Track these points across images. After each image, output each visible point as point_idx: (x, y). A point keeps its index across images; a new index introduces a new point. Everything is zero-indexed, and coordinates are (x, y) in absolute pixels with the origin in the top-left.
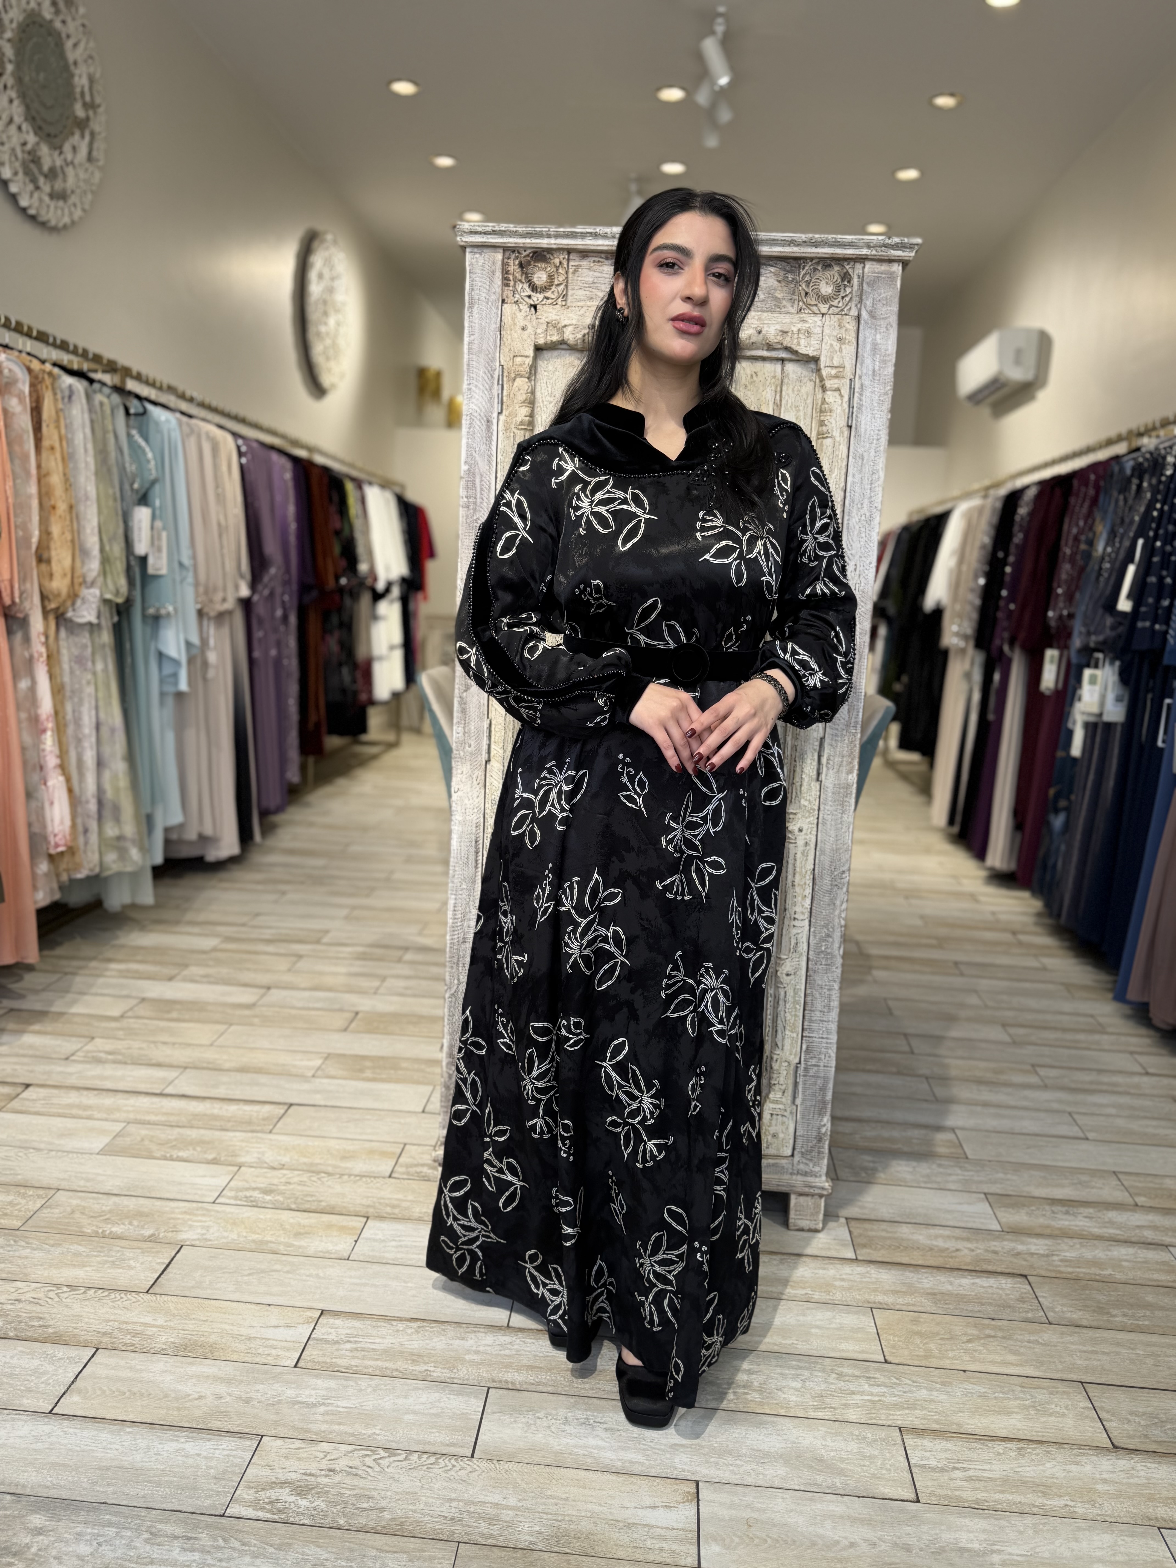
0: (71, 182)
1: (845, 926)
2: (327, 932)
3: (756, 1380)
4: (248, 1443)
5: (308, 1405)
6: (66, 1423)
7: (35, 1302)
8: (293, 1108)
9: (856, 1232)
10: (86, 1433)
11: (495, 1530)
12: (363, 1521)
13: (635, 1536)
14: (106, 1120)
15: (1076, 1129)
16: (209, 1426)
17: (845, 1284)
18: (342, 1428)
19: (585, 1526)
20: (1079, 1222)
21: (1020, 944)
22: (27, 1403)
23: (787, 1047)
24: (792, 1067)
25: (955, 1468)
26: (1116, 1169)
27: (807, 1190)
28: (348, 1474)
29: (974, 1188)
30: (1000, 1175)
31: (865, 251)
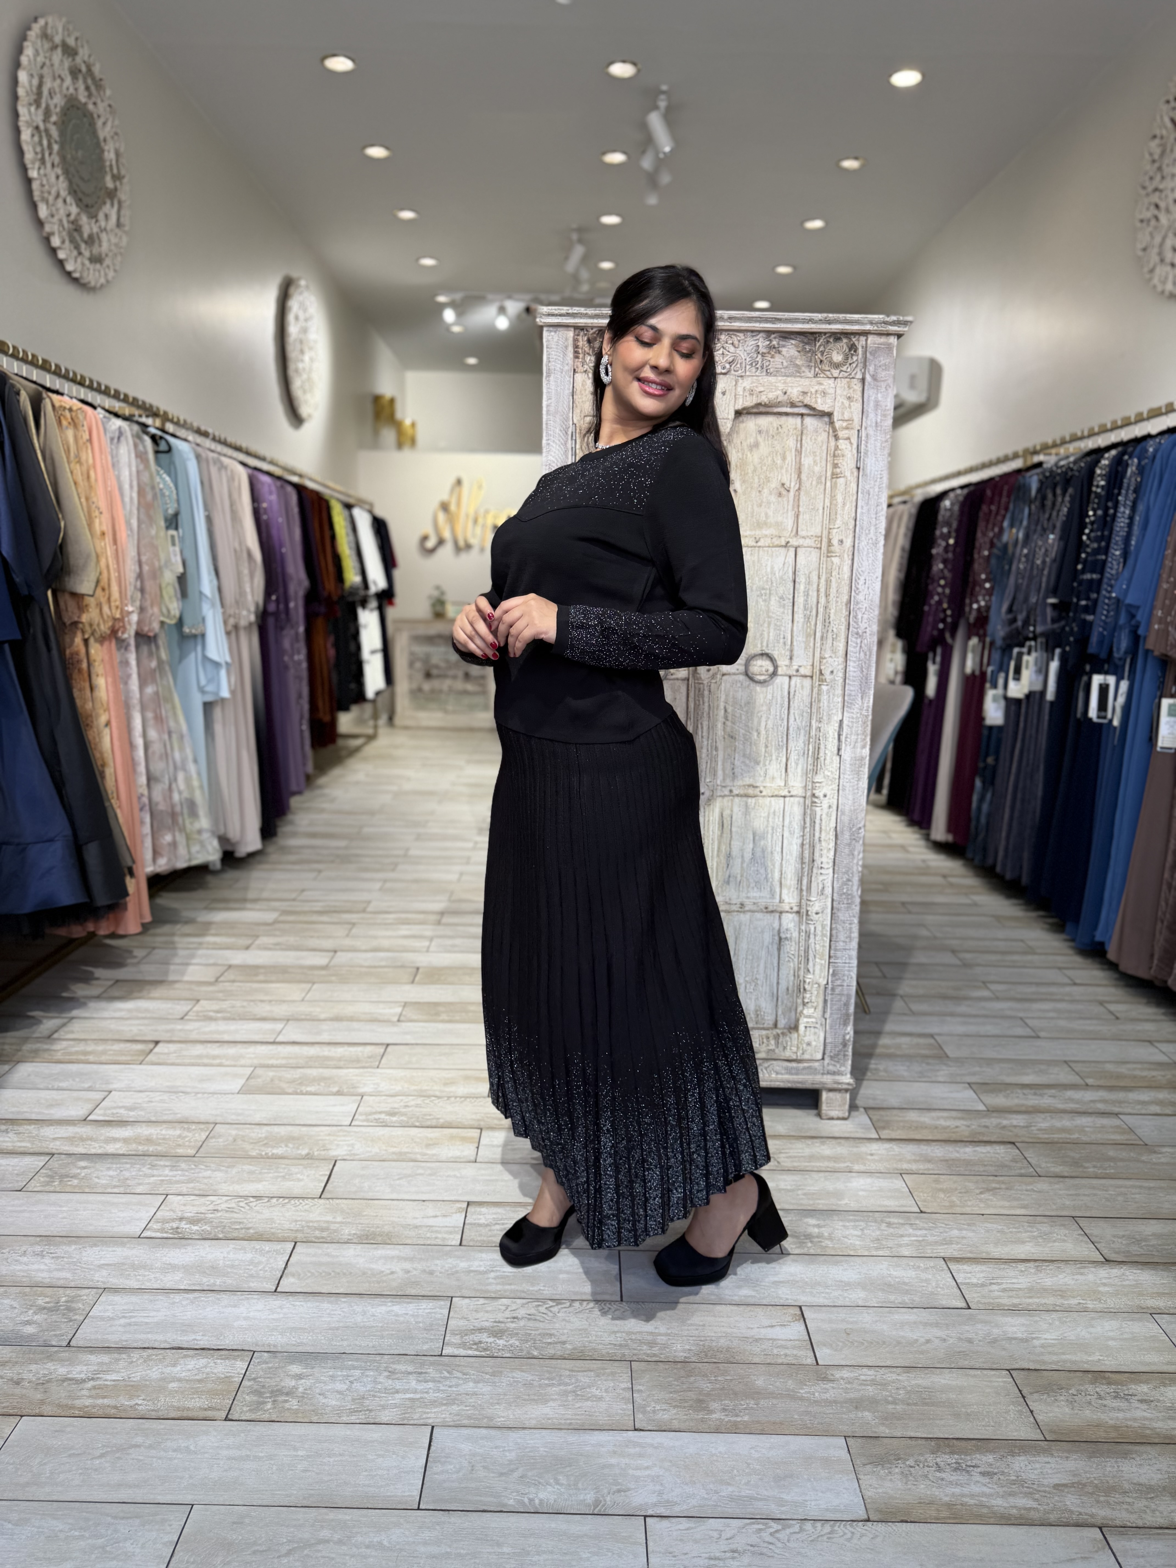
0: (105, 245)
1: (862, 872)
2: (369, 902)
3: (825, 1232)
4: (442, 1303)
5: (480, 1273)
6: (291, 1298)
7: (230, 1210)
8: (390, 1048)
9: (874, 1118)
10: (309, 1304)
11: (655, 1350)
12: (552, 1352)
13: (763, 1347)
14: (235, 1066)
15: (1028, 1030)
16: (407, 1293)
17: (876, 1157)
18: (513, 1287)
19: (723, 1342)
20: (1046, 1100)
21: (952, 885)
22: (254, 1285)
23: (817, 972)
24: (822, 988)
25: (991, 1284)
26: (1067, 1059)
27: (836, 1086)
28: (529, 1319)
29: (958, 1079)
30: (977, 1069)
31: (868, 327)
